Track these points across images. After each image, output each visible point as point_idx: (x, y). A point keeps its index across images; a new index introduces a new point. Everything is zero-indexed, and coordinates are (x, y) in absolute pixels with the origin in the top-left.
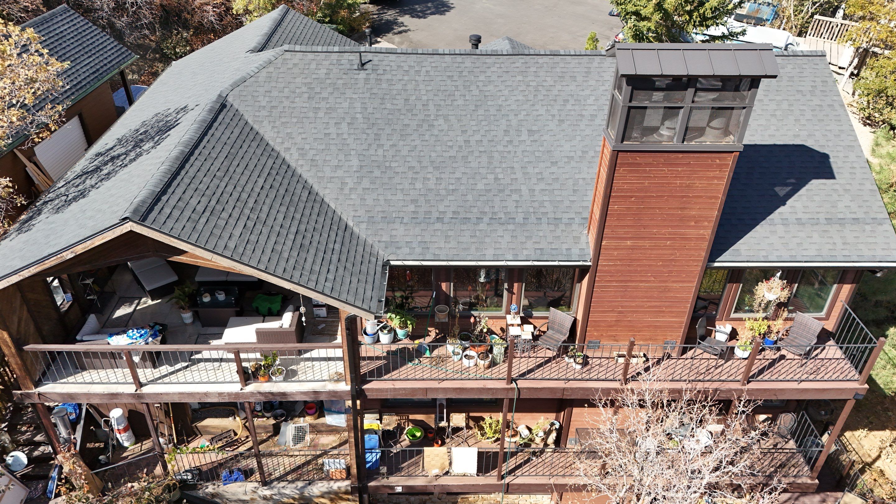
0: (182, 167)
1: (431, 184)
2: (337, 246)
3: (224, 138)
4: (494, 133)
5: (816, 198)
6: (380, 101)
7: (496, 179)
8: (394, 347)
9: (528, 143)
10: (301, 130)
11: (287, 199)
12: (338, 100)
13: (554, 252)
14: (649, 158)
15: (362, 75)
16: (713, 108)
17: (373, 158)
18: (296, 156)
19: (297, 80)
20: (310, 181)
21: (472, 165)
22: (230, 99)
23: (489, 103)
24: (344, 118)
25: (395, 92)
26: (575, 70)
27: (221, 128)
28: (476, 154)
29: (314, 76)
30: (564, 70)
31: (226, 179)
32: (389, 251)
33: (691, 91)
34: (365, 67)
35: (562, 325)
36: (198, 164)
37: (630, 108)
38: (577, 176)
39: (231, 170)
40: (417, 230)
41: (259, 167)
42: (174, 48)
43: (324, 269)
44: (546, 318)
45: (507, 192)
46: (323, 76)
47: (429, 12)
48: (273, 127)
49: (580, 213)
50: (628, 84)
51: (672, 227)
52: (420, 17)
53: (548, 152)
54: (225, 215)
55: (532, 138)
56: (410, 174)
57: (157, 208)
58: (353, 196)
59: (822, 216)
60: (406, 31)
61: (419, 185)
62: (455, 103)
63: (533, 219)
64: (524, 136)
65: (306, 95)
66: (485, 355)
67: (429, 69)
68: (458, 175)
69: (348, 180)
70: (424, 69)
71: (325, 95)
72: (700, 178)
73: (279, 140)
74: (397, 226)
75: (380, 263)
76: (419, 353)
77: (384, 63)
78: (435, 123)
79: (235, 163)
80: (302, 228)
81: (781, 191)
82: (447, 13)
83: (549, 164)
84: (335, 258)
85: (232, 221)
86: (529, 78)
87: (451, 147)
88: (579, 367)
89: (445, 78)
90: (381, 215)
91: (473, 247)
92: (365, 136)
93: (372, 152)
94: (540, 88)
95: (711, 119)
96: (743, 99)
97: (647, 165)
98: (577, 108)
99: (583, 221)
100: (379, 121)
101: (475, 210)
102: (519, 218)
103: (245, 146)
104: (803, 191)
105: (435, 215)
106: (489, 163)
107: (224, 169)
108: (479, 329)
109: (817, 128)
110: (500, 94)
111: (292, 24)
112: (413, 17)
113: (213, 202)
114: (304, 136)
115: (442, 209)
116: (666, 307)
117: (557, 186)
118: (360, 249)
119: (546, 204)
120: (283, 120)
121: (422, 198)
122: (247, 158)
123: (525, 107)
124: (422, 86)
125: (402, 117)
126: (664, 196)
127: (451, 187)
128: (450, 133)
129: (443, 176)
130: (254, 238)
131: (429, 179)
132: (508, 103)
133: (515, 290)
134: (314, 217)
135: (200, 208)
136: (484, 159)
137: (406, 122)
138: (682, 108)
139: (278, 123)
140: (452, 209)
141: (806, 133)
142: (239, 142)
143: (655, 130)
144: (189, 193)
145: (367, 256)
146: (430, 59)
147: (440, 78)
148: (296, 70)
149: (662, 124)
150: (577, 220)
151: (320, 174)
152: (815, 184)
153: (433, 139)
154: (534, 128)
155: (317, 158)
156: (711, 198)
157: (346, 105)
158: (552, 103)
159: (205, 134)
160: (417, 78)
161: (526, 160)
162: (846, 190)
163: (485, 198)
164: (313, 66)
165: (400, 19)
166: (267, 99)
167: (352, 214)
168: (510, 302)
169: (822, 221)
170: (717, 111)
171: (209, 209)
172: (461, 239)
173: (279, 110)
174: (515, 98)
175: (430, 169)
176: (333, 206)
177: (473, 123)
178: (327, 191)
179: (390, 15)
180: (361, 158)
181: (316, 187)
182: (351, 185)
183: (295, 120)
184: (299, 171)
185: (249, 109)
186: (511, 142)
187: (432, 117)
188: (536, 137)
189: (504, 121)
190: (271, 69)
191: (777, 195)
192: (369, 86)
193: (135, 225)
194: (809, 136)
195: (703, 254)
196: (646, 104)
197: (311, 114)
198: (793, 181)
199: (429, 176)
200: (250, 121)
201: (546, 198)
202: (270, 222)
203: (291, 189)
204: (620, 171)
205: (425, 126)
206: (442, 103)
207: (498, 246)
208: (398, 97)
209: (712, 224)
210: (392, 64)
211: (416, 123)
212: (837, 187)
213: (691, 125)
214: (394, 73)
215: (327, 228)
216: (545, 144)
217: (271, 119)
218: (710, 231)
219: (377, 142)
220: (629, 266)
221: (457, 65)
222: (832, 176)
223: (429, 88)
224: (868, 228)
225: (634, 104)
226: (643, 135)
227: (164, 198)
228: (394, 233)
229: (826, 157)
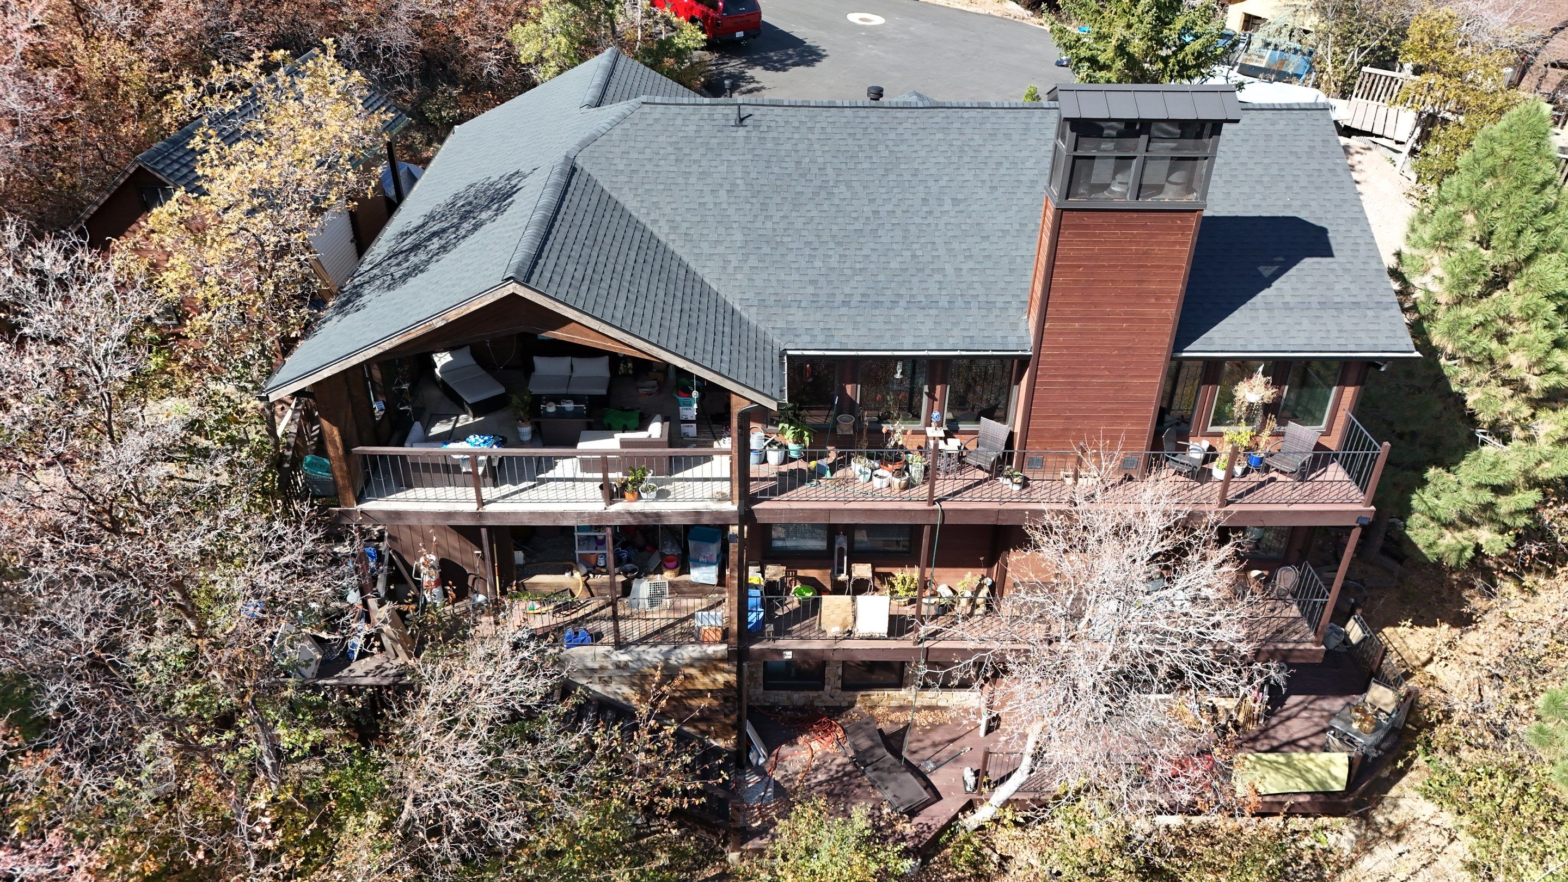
0: (549, 232)
1: (833, 262)
2: (727, 330)
3: (583, 205)
4: (910, 202)
5: (1308, 279)
6: (765, 164)
7: (914, 256)
8: (784, 468)
9: (953, 214)
10: (669, 199)
11: (664, 276)
12: (713, 163)
13: (987, 340)
14: (1099, 219)
15: (742, 132)
16: (1172, 158)
17: (760, 232)
18: (666, 229)
19: (660, 139)
20: (686, 259)
21: (883, 240)
22: (579, 162)
23: (902, 166)
24: (721, 185)
25: (783, 153)
26: (1011, 126)
27: (578, 193)
28: (888, 226)
29: (681, 134)
30: (996, 126)
31: (597, 249)
32: (786, 338)
33: (1144, 139)
34: (745, 123)
35: (995, 439)
36: (564, 230)
37: (1075, 158)
38: (1014, 253)
39: (600, 239)
40: (819, 316)
41: (628, 240)
42: (439, 110)
43: (717, 350)
44: (976, 433)
45: (927, 272)
46: (692, 134)
47: (790, 62)
48: (635, 195)
49: (1018, 296)
50: (1072, 130)
51: (1128, 305)
52: (777, 70)
53: (978, 224)
54: (605, 285)
55: (957, 209)
56: (807, 251)
57: (537, 271)
58: (739, 276)
59: (1314, 300)
60: (758, 90)
61: (818, 264)
62: (859, 166)
63: (959, 303)
64: (948, 206)
65: (673, 157)
66: (899, 473)
67: (824, 125)
68: (866, 251)
69: (730, 258)
70: (818, 125)
71: (696, 156)
72: (1159, 244)
73: (644, 211)
74: (793, 311)
75: (776, 351)
76: (817, 474)
77: (768, 118)
78: (836, 191)
79: (602, 233)
80: (686, 307)
81: (1266, 271)
82: (817, 64)
83: (979, 239)
84: (727, 340)
85: (613, 292)
86: (952, 136)
87: (856, 219)
88: (1017, 488)
89: (845, 136)
90: (773, 298)
91: (888, 334)
92: (749, 206)
93: (759, 224)
94: (966, 148)
95: (1171, 171)
96: (1205, 148)
97: (1097, 227)
98: (1012, 172)
99: (1021, 305)
100: (765, 188)
101: (889, 292)
102: (944, 303)
103: (608, 216)
104: (1292, 271)
105: (839, 298)
106: (904, 237)
107: (591, 238)
108: (893, 443)
109: (1313, 196)
110: (914, 155)
111: (626, 74)
113: (590, 271)
114: (674, 206)
115: (847, 290)
116: (1125, 410)
117: (989, 264)
118: (752, 335)
119: (976, 285)
120: (647, 187)
121: (823, 279)
122: (612, 229)
123: (947, 171)
124: (816, 146)
125: (794, 183)
126: (1116, 266)
127: (858, 266)
128: (854, 202)
129: (847, 253)
130: (639, 311)
131: (830, 256)
132: (925, 166)
133: (937, 395)
134: (696, 296)
135: (579, 275)
136: (898, 233)
137: (799, 189)
138: (1134, 157)
139: (640, 191)
140: (860, 291)
141: (1299, 203)
142: (600, 211)
143: (1106, 187)
144: (563, 260)
145: (761, 344)
146: (825, 113)
147: (839, 136)
148: (658, 127)
149: (1114, 178)
150: (1014, 304)
151: (697, 251)
152: (1308, 262)
153: (833, 209)
154: (960, 196)
155: (692, 231)
156: (1173, 268)
157: (723, 168)
158: (982, 166)
159: (562, 199)
160: (810, 136)
161: (950, 233)
162: (1347, 270)
163: (901, 279)
164: (679, 121)
165: (749, 73)
166: (625, 162)
167: (739, 296)
168: (931, 410)
169: (1314, 305)
170: (1178, 161)
171: (587, 278)
172: (873, 326)
173: (642, 174)
174: (935, 160)
175: (832, 245)
176: (714, 287)
177: (883, 190)
178: (707, 270)
180: (746, 231)
181: (693, 266)
182: (735, 263)
183: (661, 187)
184: (671, 246)
185: (604, 173)
186: (931, 212)
187: (831, 183)
188: (962, 207)
189: (921, 188)
190: (627, 125)
191: (1260, 275)
192: (751, 146)
193: (518, 286)
194: (1304, 206)
195: (1167, 340)
196: (1093, 153)
197: (681, 180)
198: (1281, 259)
199: (830, 253)
200: (606, 188)
201: (975, 279)
202: (651, 297)
203: (666, 265)
204: (1065, 234)
205: (823, 194)
206: (843, 166)
207: (917, 333)
208: (787, 159)
209: (1176, 301)
210: (778, 119)
211: (811, 190)
212: (1335, 266)
213: (1146, 179)
214: (781, 130)
215: (712, 310)
216: (974, 215)
217: (632, 186)
218: (1174, 310)
219: (765, 213)
220: (1078, 355)
221: (859, 120)
222: (1331, 255)
223: (826, 148)
224: (1370, 313)
225: (1080, 153)
226: (1091, 193)
227: (541, 262)
228: (790, 318)
229: (1324, 231)
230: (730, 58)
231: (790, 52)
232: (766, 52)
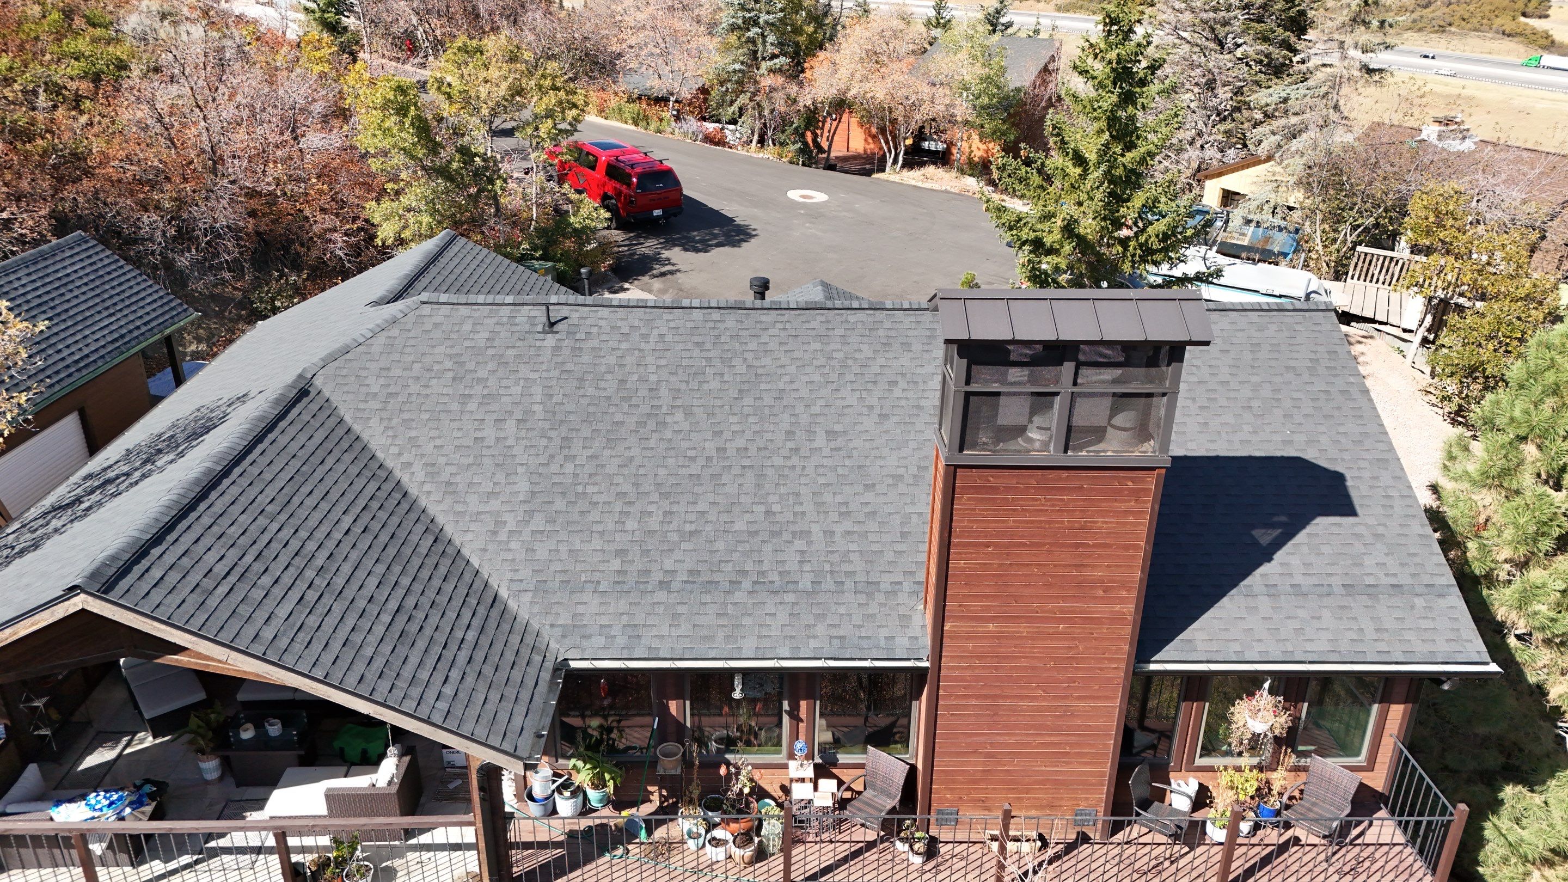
0: (203, 495)
1: (654, 523)
2: (471, 636)
3: (294, 447)
4: (769, 436)
5: (1326, 549)
6: (576, 383)
7: (768, 513)
8: (584, 823)
9: (826, 452)
10: (434, 433)
11: (392, 551)
12: (505, 383)
13: (864, 644)
14: (1010, 479)
15: (550, 340)
16: (1114, 394)
17: (556, 479)
18: (420, 476)
19: (437, 351)
20: (440, 520)
21: (728, 489)
22: (318, 382)
23: (763, 386)
24: (511, 413)
25: (603, 369)
26: (910, 333)
27: (292, 431)
28: (737, 470)
29: (467, 343)
30: (893, 333)
31: (283, 517)
32: (568, 642)
33: (1069, 367)
34: (556, 328)
35: (888, 780)
36: (235, 491)
37: (968, 395)
38: (908, 509)
39: (296, 501)
40: (623, 605)
41: (350, 496)
42: (273, 300)
43: (439, 677)
44: (861, 766)
45: (786, 536)
46: (482, 343)
47: (714, 242)
48: (386, 428)
49: (912, 573)
50: (961, 355)
51: (1064, 598)
52: (697, 250)
53: (859, 467)
54: (266, 580)
55: (833, 445)
56: (618, 506)
57: (137, 570)
58: (513, 545)
59: (1337, 581)
60: (672, 273)
61: (631, 525)
62: (705, 386)
63: (829, 584)
64: (820, 441)
65: (450, 375)
66: (744, 839)
67: (664, 331)
68: (702, 506)
69: (507, 517)
70: (655, 332)
71: (481, 374)
72: (1104, 513)
73: (393, 450)
74: (586, 597)
75: (549, 665)
76: (627, 834)
77: (588, 322)
78: (669, 419)
79: (305, 490)
80: (410, 602)
81: (1264, 537)
82: (744, 244)
83: (860, 489)
84: (463, 656)
85: (278, 592)
86: (833, 346)
87: (693, 459)
88: (918, 860)
89: (690, 346)
90: (559, 578)
91: (721, 634)
92: (544, 442)
93: (554, 468)
94: (850, 362)
95: (1114, 411)
96: (1162, 380)
97: (1008, 490)
98: (910, 394)
99: (917, 588)
100: (572, 417)
101: (729, 567)
102: (806, 583)
103: (330, 461)
104: (1301, 537)
105: (657, 576)
106: (758, 486)
107: (281, 499)
108: (736, 789)
109: (1322, 429)
110: (780, 371)
111: (456, 260)
112: (686, 250)
113: (249, 558)
114: (438, 442)
115: (669, 565)
116: (1071, 745)
117: (872, 525)
118: (515, 639)
119: (853, 557)
120: (406, 416)
121: (636, 548)
122: (329, 481)
123: (823, 392)
124: (650, 360)
125: (612, 409)
126: (1045, 544)
127: (689, 528)
128: (692, 435)
129: (675, 508)
130: (313, 621)
131: (650, 514)
132: (794, 386)
133: (803, 714)
134: (436, 582)
135: (221, 569)
136: (750, 478)
137: (619, 417)
138: (1057, 394)
139: (395, 422)
140: (688, 566)
141: (1303, 438)
142: (320, 454)
143: (1021, 430)
144: (207, 541)
145: (525, 652)
146: (667, 315)
147: (681, 346)
148: (437, 334)
149: (1030, 421)
150: (906, 586)
151: (459, 508)
152: (1322, 524)
153: (663, 445)
154: (838, 428)
155: (458, 479)
156: (1127, 547)
157: (518, 390)
158: (869, 386)
159: (259, 439)
160: (643, 345)
161: (821, 480)
162: (1378, 536)
163: (747, 546)
164: (467, 327)
165: (666, 254)
166: (382, 381)
167: (509, 576)
168: (795, 736)
169: (1338, 590)
170: (1122, 399)
171: (239, 570)
172: (701, 620)
173: (400, 399)
174: (807, 379)
175: (655, 497)
176: (475, 562)
177: (733, 419)
178: (469, 536)
179: (648, 246)
180: (535, 478)
181: (449, 530)
182: (511, 525)
183: (425, 416)
184: (423, 502)
185: (349, 397)
186: (796, 450)
187: (664, 410)
188: (840, 442)
189: (786, 417)
190: (395, 332)
191: (1256, 543)
192: (560, 359)
193: (90, 599)
194: (1310, 442)
195: (1125, 649)
196: (995, 387)
197: (455, 406)
198: (1283, 519)
199: (651, 508)
200: (348, 418)
201: (853, 547)
202: (349, 593)
203: (402, 534)
204: (963, 501)
205: (651, 425)
206: (683, 386)
207: (765, 632)
208: (607, 377)
209: (1134, 594)
210: (603, 323)
211: (635, 419)
212: (1361, 530)
213: (1077, 421)
214: (604, 337)
215: (457, 603)
216: (855, 453)
217: (385, 415)
218: (1132, 607)
219: (565, 452)
220: (996, 668)
221: (711, 325)
222: (1353, 513)
223: (663, 362)
224: (1419, 602)
225: (974, 387)
226: (998, 440)
227: (156, 552)
228: (580, 609)
229: (1339, 478)
230: (647, 238)
231: (716, 231)
232: (688, 231)
